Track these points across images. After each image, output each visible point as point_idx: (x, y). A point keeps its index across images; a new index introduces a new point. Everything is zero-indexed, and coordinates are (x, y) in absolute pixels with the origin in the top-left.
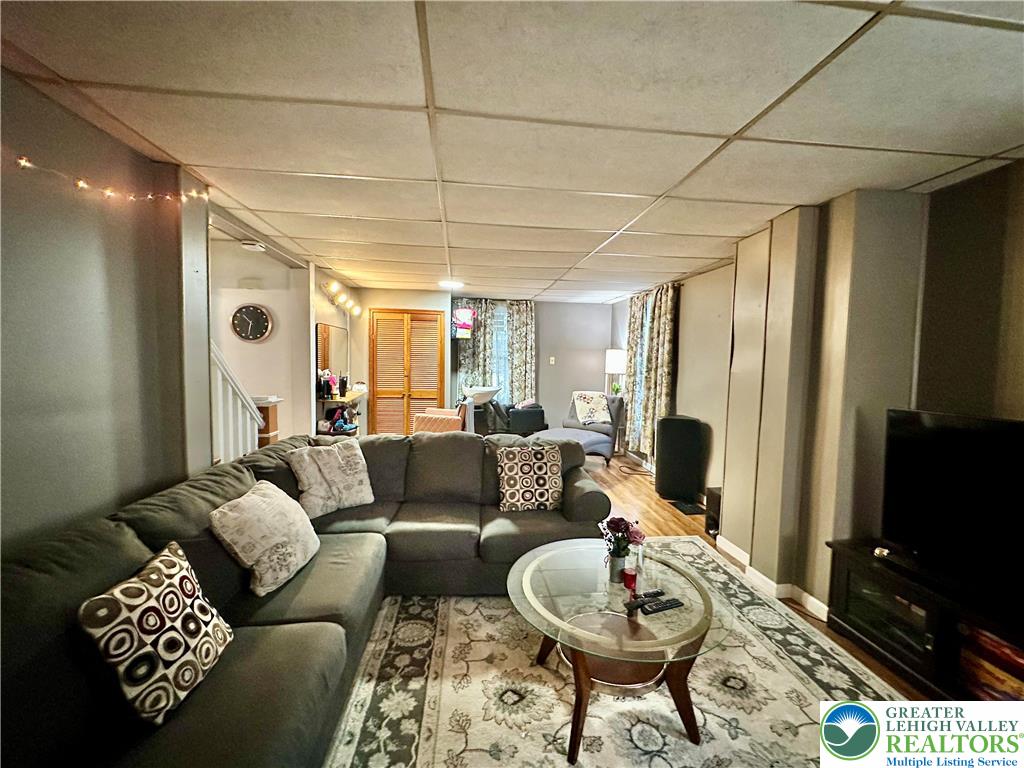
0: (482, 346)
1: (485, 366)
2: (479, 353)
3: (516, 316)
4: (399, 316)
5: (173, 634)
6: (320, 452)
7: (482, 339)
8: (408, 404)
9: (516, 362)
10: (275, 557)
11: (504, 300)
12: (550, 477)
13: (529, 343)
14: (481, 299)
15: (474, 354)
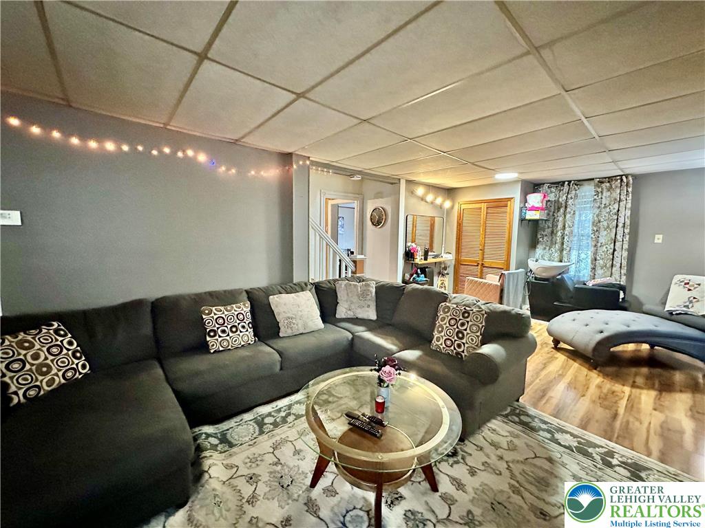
0: (560, 225)
1: (563, 244)
2: (557, 232)
3: (606, 194)
4: (477, 206)
5: (226, 328)
6: (351, 285)
7: (561, 219)
8: (482, 271)
9: (602, 240)
10: (286, 322)
11: (593, 179)
12: (468, 334)
13: (621, 220)
14: (564, 182)
15: (552, 232)
